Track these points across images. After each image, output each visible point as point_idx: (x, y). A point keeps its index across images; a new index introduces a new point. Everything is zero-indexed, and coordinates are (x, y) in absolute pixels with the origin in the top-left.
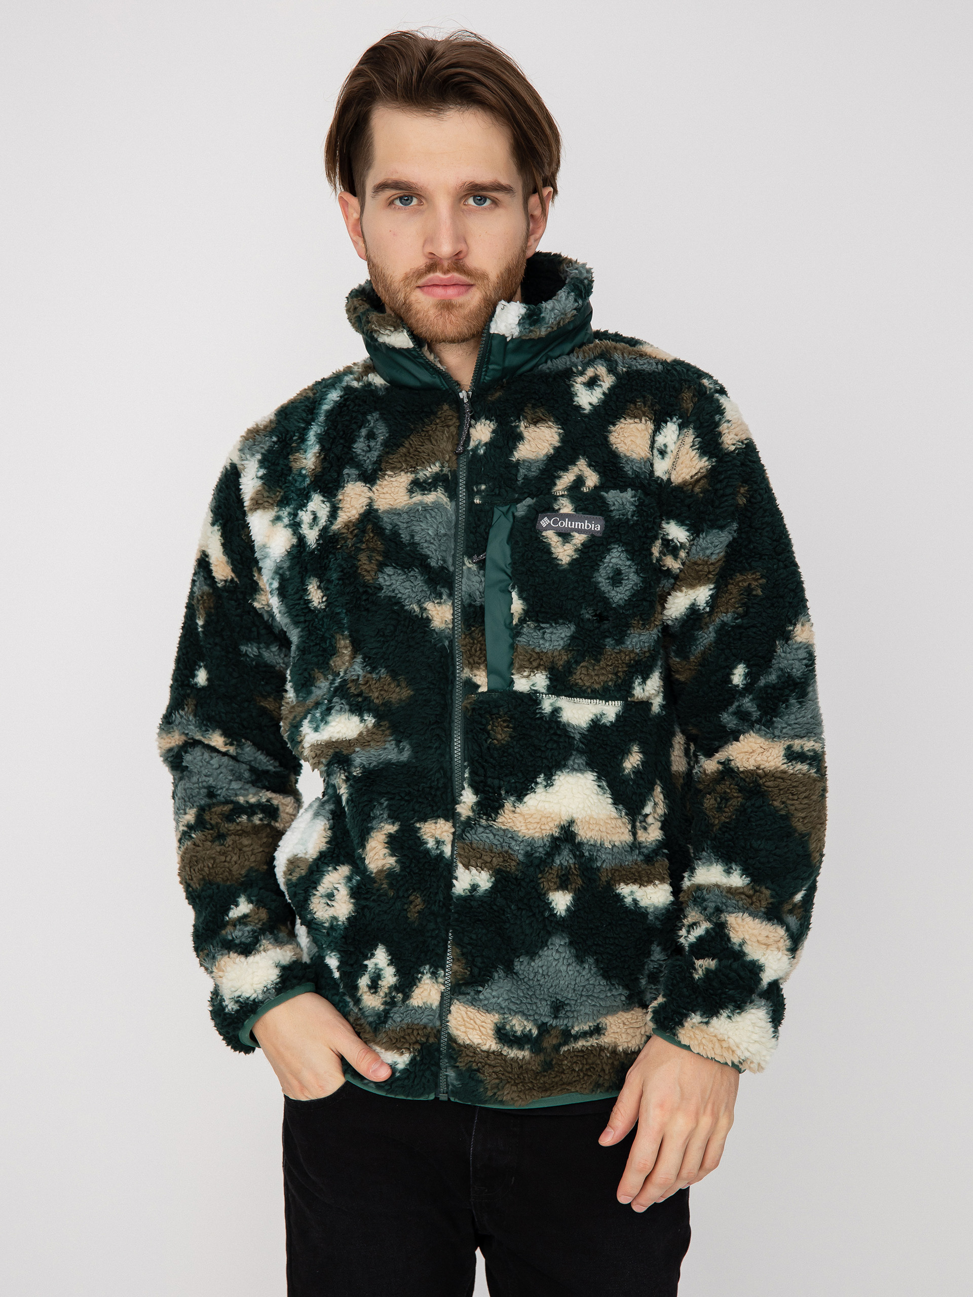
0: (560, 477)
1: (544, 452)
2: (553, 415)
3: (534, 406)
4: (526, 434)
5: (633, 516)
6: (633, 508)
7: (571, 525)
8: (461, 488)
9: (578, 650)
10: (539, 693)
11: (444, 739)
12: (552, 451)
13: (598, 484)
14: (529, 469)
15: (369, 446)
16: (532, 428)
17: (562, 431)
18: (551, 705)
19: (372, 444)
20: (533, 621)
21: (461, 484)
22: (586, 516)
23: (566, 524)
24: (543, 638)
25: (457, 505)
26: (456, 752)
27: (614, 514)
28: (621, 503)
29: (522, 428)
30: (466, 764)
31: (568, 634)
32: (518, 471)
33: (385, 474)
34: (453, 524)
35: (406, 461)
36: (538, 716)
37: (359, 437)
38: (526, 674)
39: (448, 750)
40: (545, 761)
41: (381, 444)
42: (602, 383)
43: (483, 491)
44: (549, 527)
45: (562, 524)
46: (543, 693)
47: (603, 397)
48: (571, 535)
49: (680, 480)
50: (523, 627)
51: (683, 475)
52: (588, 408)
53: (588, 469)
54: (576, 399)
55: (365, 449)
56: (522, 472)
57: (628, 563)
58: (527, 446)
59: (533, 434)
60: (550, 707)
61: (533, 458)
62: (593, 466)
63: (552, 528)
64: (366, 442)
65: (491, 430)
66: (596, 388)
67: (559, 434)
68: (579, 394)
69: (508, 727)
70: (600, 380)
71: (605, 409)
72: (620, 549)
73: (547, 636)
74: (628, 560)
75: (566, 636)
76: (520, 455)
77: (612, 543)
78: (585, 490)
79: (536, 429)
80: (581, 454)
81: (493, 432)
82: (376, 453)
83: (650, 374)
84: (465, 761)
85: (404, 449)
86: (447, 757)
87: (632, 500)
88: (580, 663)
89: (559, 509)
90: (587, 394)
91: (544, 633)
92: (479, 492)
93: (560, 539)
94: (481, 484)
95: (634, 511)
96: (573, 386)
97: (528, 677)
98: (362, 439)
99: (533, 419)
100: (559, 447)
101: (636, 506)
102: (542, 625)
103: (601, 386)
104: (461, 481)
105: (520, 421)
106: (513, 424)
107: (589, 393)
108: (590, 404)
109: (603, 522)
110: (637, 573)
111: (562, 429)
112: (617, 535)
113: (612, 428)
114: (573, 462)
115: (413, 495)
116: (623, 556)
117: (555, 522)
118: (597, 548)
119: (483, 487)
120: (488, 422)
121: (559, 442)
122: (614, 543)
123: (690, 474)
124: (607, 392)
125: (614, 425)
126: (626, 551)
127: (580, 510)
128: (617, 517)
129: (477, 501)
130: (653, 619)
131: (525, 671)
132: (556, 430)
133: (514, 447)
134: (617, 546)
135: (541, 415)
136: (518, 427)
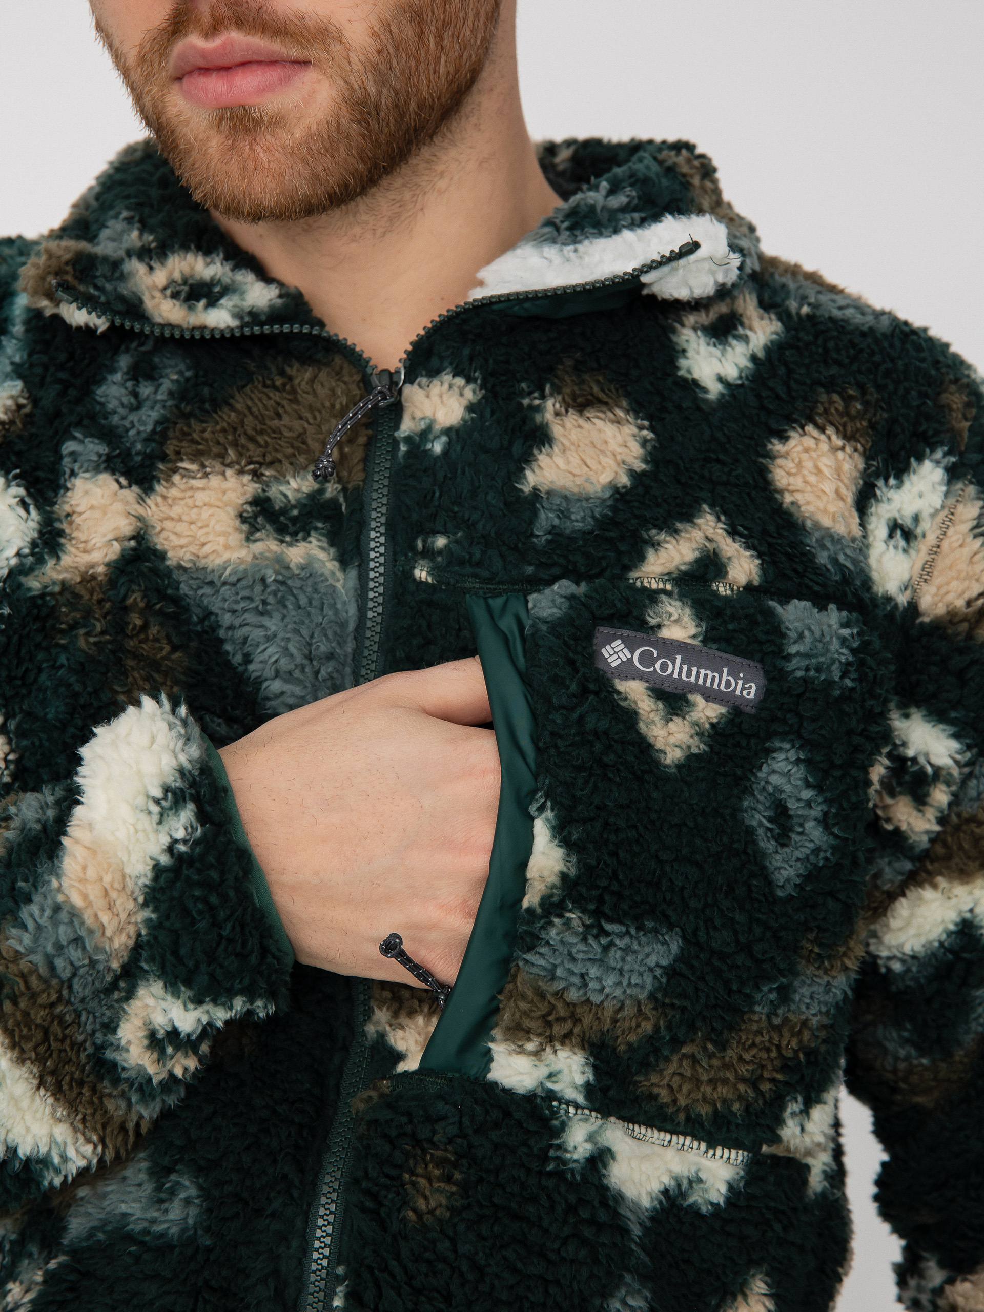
0: (656, 545)
1: (605, 478)
2: (628, 395)
3: (579, 368)
4: (557, 430)
5: (844, 675)
6: (846, 655)
7: (689, 674)
8: (373, 534)
9: (683, 1009)
10: (560, 1100)
11: (296, 1194)
12: (624, 480)
13: (756, 583)
14: (564, 514)
15: (135, 394)
16: (572, 418)
17: (650, 435)
18: (591, 1138)
19: (146, 390)
20: (584, 911)
21: (373, 524)
22: (724, 655)
23: (676, 669)
24: (601, 962)
25: (363, 579)
26: (319, 1233)
27: (794, 663)
28: (818, 634)
29: (549, 416)
30: (340, 1270)
31: (664, 962)
32: (535, 514)
33: (175, 470)
34: (352, 626)
35: (235, 444)
36: (551, 1167)
37: (113, 371)
38: (530, 1046)
39: (299, 1223)
40: (553, 1290)
41: (171, 393)
42: (749, 333)
43: (440, 552)
44: (627, 671)
45: (664, 667)
46: (568, 1103)
47: (750, 365)
48: (687, 701)
49: (941, 610)
50: (551, 923)
51: (950, 597)
52: (714, 389)
53: (729, 540)
54: (683, 363)
55: (125, 400)
56: (546, 519)
57: (807, 794)
58: (559, 460)
59: (574, 434)
60: (589, 1146)
61: (576, 490)
62: (741, 535)
63: (640, 676)
64: (129, 384)
65: (465, 402)
66: (734, 342)
67: (644, 443)
68: (690, 354)
69: (448, 1179)
70: (742, 324)
71: (758, 396)
72: (792, 755)
73: (614, 956)
74: (808, 785)
75: (657, 965)
76: (541, 479)
77: (775, 734)
78: (722, 589)
79: (581, 422)
80: (705, 501)
81: (470, 408)
82: (155, 415)
83: (864, 334)
84: (339, 1264)
85: (233, 414)
86: (295, 1244)
87: (845, 632)
88: (683, 1043)
89: (659, 626)
90: (711, 355)
91: (606, 949)
92: (429, 553)
93: (661, 705)
94: (435, 532)
95: (848, 664)
96: (674, 331)
97: (537, 1054)
98: (118, 377)
99: (574, 397)
100: (644, 473)
101: (853, 651)
102: (608, 927)
103: (745, 339)
104: (374, 515)
105: (543, 397)
106: (526, 402)
107: (716, 352)
108: (720, 379)
109: (763, 681)
110: (824, 822)
111: (652, 429)
112: (792, 719)
113: (777, 447)
114: (688, 515)
115: (258, 535)
116: (798, 773)
117: (647, 659)
118: (744, 743)
119: (441, 542)
120: (460, 381)
121: (645, 461)
122: (783, 736)
123: (967, 596)
124: (761, 354)
125: (784, 438)
126: (808, 762)
127: (715, 640)
128: (799, 674)
129: (421, 574)
130: (842, 949)
131: (529, 1040)
132: (635, 430)
133: (527, 459)
134: (788, 746)
135: (596, 389)
136: (538, 409)
